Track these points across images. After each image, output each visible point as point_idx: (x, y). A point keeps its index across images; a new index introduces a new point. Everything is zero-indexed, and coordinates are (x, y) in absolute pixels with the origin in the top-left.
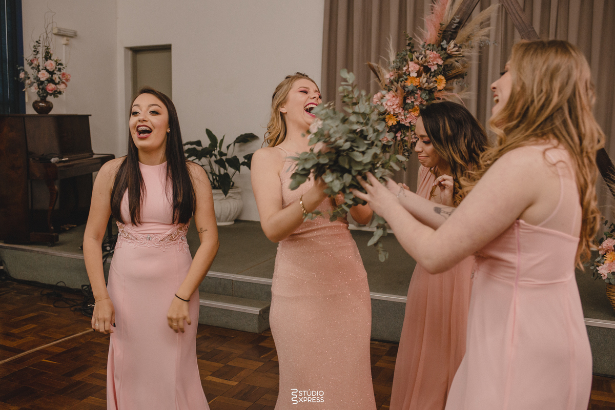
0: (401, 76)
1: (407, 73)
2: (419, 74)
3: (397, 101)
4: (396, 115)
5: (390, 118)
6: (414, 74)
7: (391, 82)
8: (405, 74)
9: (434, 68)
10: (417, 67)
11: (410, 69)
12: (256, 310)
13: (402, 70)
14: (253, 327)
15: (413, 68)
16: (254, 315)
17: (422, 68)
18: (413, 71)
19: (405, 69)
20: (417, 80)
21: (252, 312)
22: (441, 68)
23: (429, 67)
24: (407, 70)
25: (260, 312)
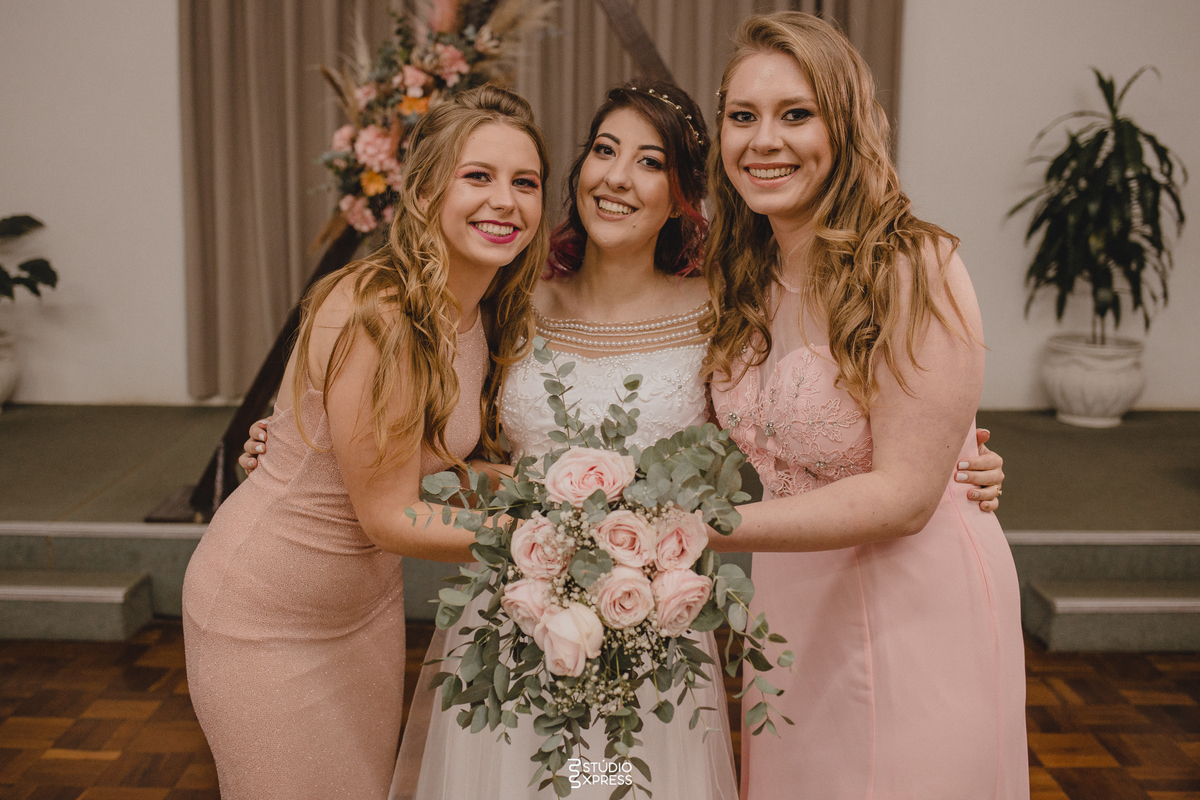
0: (388, 96)
1: (402, 89)
2: (427, 91)
3: (386, 145)
4: (384, 174)
5: (371, 180)
6: (415, 92)
7: (369, 107)
8: (397, 90)
9: (453, 80)
10: (422, 78)
11: (408, 82)
12: (117, 595)
13: (391, 82)
14: (112, 630)
15: (413, 79)
16: (111, 605)
17: (431, 80)
18: (413, 85)
19: (397, 80)
20: (423, 102)
21: (107, 600)
22: (466, 79)
23: (444, 77)
24: (402, 83)
25: (126, 596)
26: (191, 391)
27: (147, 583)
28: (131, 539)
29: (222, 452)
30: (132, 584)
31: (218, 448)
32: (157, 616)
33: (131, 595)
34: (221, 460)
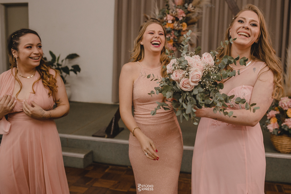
1: (166, 21)
2: (173, 22)
6: (170, 22)
8: (165, 21)
9: (181, 19)
10: (172, 18)
11: (168, 19)
12: (82, 156)
13: (163, 19)
14: (80, 165)
15: (169, 18)
16: (80, 158)
17: (174, 18)
18: (169, 20)
19: (165, 18)
20: (172, 25)
21: (79, 157)
22: (185, 19)
23: (178, 18)
24: (166, 19)
25: (84, 156)
26: (112, 101)
27: (92, 153)
28: (88, 141)
29: (114, 118)
30: (87, 153)
31: (113, 117)
32: (94, 162)
33: (86, 156)
34: (114, 121)
